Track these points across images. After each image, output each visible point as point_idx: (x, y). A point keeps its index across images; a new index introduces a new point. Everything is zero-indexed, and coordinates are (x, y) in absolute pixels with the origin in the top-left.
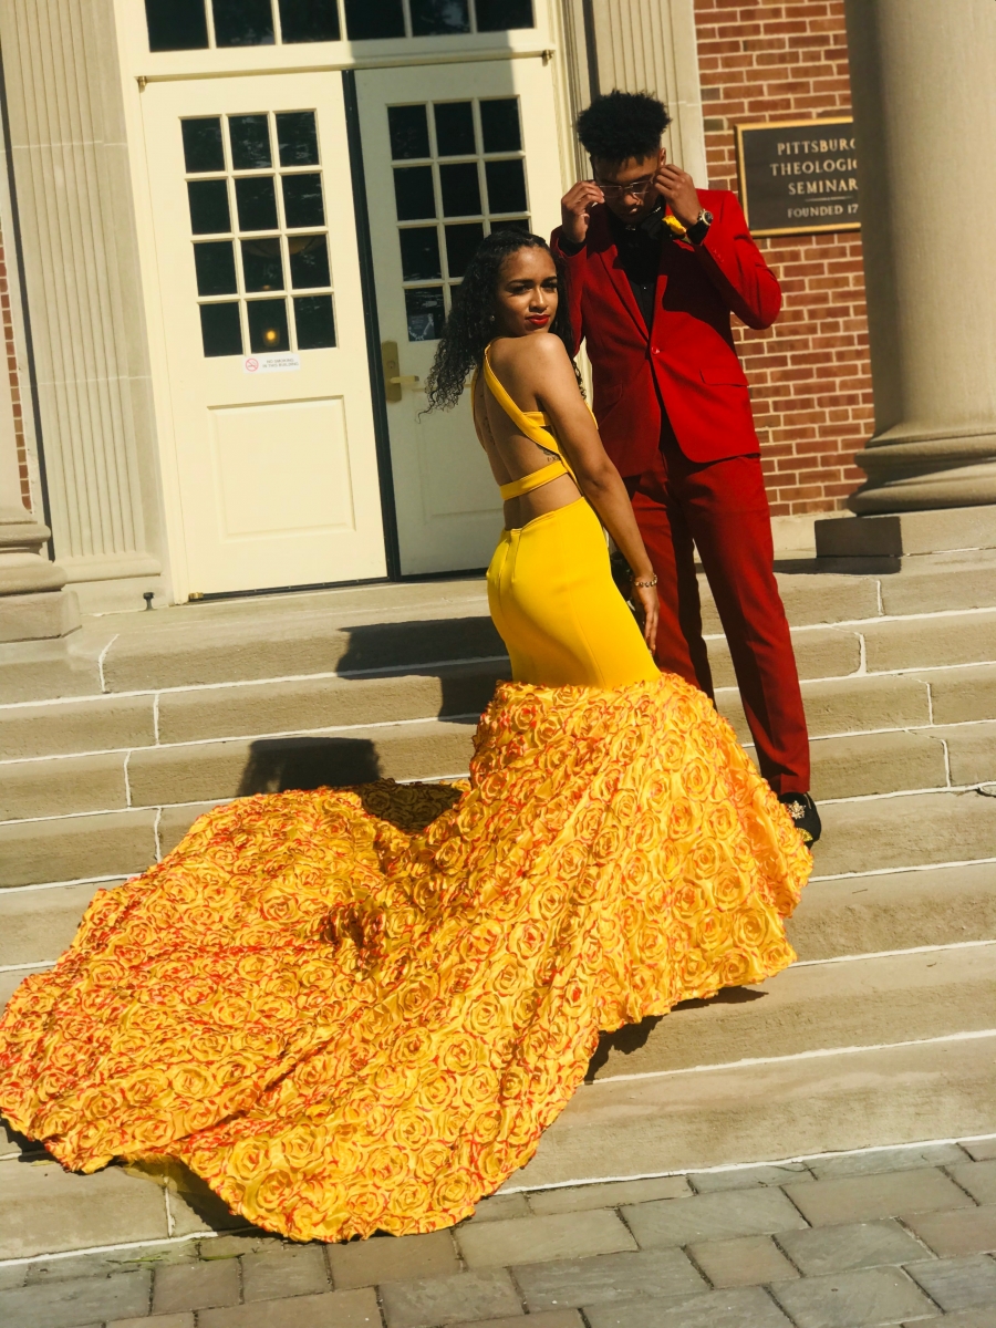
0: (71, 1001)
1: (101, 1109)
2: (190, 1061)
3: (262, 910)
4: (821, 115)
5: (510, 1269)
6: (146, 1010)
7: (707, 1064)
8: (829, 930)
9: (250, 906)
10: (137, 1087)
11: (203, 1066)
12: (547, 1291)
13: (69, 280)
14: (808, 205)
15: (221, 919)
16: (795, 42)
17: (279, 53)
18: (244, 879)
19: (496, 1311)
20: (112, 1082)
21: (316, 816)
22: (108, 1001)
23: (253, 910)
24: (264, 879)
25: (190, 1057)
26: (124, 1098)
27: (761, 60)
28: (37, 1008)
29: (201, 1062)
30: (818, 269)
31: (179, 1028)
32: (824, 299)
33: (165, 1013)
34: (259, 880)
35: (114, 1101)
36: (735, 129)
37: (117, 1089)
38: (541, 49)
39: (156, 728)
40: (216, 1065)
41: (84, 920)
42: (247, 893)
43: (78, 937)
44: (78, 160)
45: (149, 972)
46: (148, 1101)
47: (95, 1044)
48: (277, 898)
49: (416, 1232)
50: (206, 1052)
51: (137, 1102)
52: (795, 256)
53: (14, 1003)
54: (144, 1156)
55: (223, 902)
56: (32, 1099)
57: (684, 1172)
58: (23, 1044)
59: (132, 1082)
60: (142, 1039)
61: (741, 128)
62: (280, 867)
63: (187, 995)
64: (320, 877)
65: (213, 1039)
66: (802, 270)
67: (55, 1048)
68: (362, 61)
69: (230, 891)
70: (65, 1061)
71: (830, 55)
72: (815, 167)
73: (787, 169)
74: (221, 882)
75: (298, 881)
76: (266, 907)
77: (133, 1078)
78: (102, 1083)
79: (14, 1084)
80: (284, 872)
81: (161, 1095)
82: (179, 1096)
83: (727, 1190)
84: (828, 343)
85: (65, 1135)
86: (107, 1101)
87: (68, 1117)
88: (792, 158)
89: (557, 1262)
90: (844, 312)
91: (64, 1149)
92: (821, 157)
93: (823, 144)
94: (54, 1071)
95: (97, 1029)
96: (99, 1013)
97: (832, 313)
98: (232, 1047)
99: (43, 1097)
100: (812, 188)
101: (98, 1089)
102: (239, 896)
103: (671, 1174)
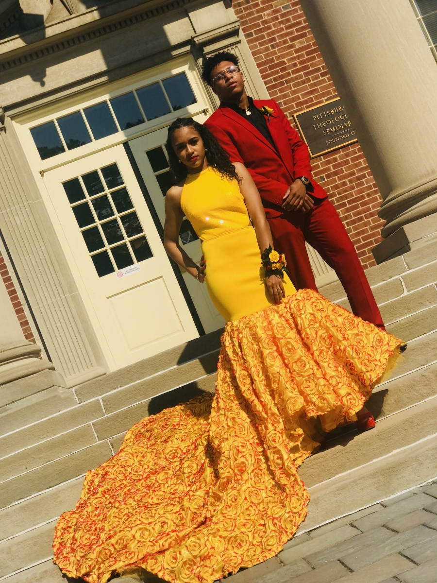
0: (85, 517)
1: (105, 556)
2: (141, 524)
3: (166, 458)
4: (327, 100)
5: (304, 559)
6: (119, 509)
7: (378, 457)
8: (417, 388)
9: (160, 458)
10: (119, 541)
11: (147, 525)
12: (322, 559)
13: (33, 262)
14: (334, 137)
15: (148, 467)
16: (306, 74)
17: (95, 144)
18: (153, 447)
19: (300, 573)
20: (107, 542)
21: (179, 415)
22: (102, 511)
23: (162, 459)
24: (162, 445)
25: (141, 522)
26: (114, 548)
27: (294, 85)
28: (69, 525)
29: (146, 524)
30: (347, 162)
31: (134, 512)
32: (353, 174)
33: (127, 508)
34: (160, 446)
35: (110, 550)
36: (293, 116)
37: (110, 545)
38: (202, 109)
39: (103, 408)
40: (154, 524)
41: (84, 486)
42: (156, 453)
43: (83, 494)
44: (24, 212)
45: (118, 495)
46: (125, 547)
47: (98, 530)
48: (171, 451)
49: (259, 562)
50: (147, 518)
51: (120, 548)
52: (335, 160)
53: (59, 526)
54: (126, 568)
55: (147, 460)
56: (74, 561)
57: (378, 502)
58: (66, 541)
59: (116, 539)
60: (118, 521)
61: (295, 115)
62: (169, 438)
63: (136, 498)
64: (187, 436)
65: (150, 512)
66: (340, 165)
67: (80, 537)
68: (129, 137)
69: (149, 455)
70: (86, 541)
71: (323, 75)
72: (331, 121)
73: (320, 125)
74: (144, 452)
75: (178, 441)
76: (168, 457)
77: (116, 538)
78: (103, 543)
79: (65, 557)
80: (171, 439)
81: (130, 542)
82: (139, 542)
83: (400, 501)
84: (361, 191)
85: (91, 571)
86: (107, 551)
87: (90, 563)
88: (321, 120)
89: (326, 549)
90: (364, 176)
91: (93, 578)
92: (333, 116)
93: (332, 111)
94: (81, 546)
95: (98, 524)
96: (98, 518)
97: (358, 178)
98: (159, 514)
99: (79, 558)
100: (333, 130)
101: (101, 547)
102: (153, 455)
103: (373, 504)
